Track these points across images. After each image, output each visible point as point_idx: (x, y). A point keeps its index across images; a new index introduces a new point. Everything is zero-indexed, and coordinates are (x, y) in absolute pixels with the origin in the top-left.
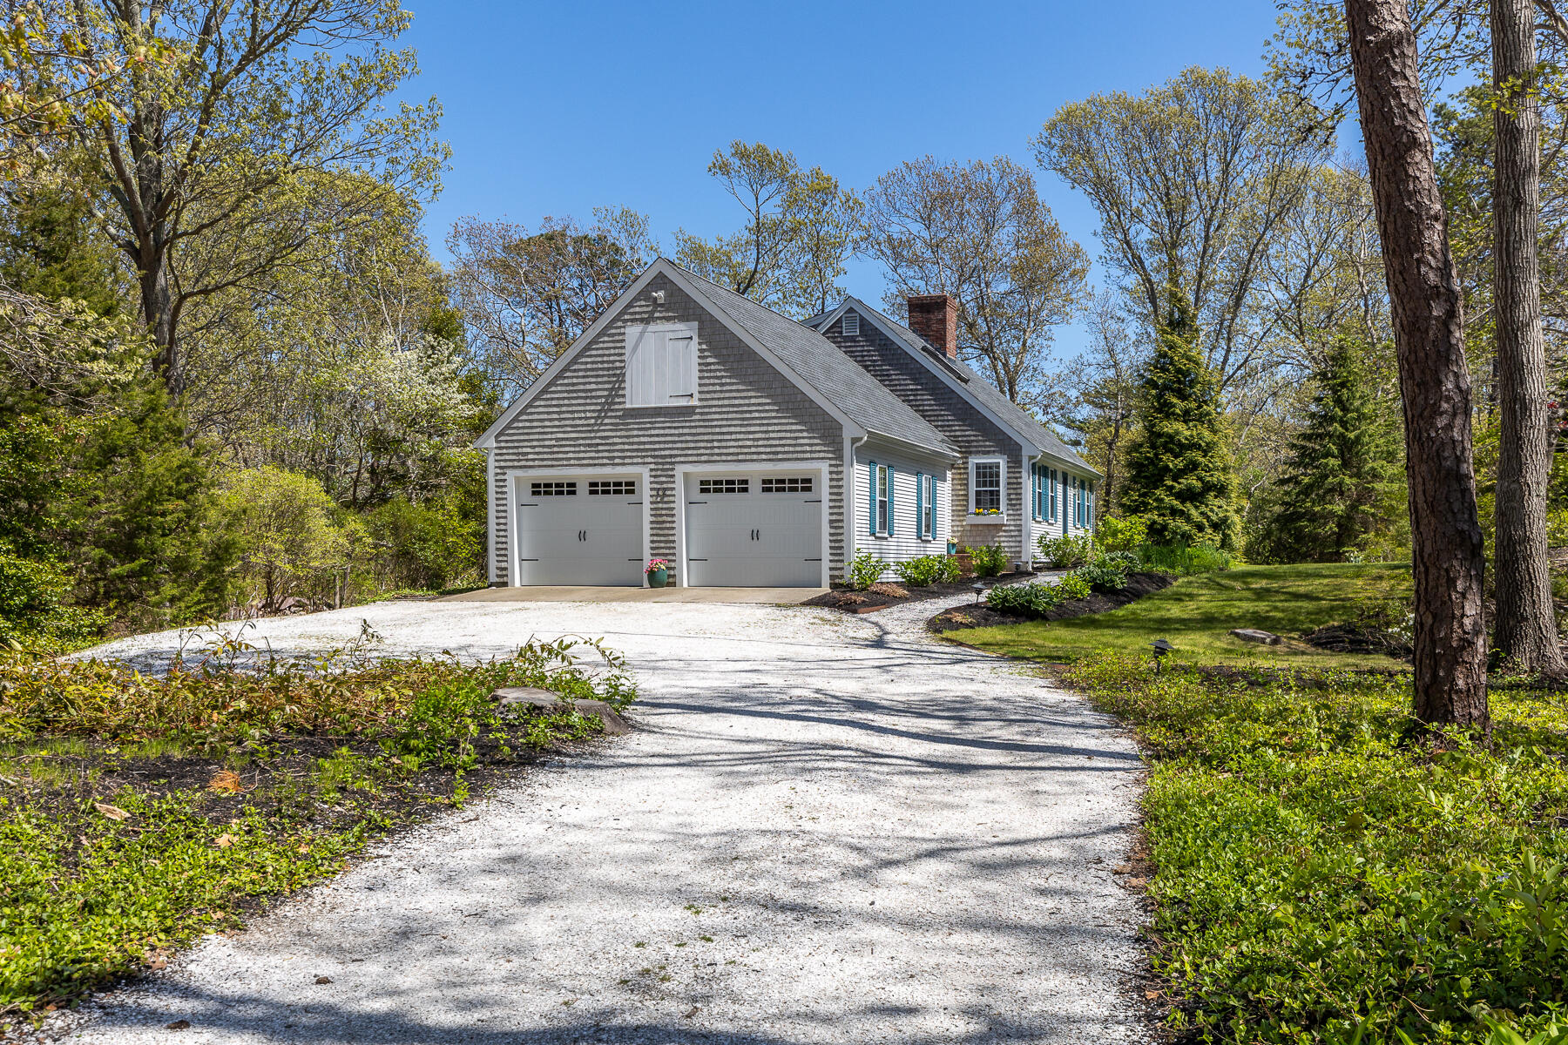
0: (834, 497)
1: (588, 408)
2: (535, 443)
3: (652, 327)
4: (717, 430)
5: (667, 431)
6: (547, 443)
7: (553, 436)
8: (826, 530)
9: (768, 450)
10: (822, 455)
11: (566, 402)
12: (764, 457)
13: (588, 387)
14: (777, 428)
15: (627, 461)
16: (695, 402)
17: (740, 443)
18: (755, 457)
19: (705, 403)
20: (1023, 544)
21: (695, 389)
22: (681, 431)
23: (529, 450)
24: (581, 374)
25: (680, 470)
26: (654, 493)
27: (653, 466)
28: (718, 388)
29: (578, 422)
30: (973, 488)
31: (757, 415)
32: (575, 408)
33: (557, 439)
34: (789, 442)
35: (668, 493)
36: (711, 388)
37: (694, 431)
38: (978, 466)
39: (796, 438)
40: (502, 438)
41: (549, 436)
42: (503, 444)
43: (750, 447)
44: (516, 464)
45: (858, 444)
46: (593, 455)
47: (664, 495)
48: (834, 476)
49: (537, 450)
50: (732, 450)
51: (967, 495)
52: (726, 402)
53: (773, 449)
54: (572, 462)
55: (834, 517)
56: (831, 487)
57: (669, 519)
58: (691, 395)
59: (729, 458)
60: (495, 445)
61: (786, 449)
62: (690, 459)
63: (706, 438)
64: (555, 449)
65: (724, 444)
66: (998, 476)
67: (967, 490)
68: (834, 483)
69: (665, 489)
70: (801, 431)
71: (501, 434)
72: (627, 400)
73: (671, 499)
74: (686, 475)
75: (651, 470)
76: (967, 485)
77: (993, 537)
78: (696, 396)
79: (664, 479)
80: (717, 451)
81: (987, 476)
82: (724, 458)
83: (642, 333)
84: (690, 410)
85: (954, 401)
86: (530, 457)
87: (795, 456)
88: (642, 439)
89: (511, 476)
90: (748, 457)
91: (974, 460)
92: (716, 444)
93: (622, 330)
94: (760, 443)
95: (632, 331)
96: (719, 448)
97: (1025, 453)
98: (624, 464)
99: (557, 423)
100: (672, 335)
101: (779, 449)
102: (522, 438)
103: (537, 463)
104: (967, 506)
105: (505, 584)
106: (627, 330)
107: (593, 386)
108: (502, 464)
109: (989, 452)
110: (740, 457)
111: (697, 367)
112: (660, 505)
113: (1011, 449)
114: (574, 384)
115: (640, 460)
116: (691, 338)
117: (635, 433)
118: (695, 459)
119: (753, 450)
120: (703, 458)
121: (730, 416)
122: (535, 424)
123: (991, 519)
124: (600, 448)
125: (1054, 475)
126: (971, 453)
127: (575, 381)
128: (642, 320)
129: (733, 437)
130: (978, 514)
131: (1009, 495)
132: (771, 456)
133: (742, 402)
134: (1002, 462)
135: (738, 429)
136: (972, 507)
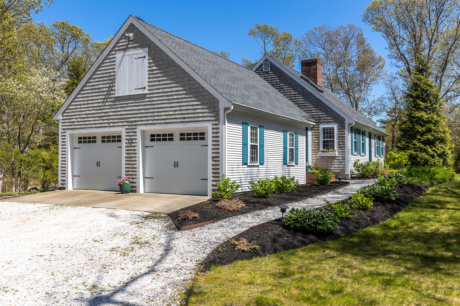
0: (215, 143)
1: (99, 97)
2: (77, 117)
3: (128, 53)
4: (157, 106)
5: (133, 108)
6: (82, 116)
7: (85, 113)
8: (210, 162)
9: (181, 116)
10: (208, 118)
11: (90, 95)
12: (179, 120)
13: (100, 86)
14: (185, 104)
15: (116, 124)
16: (146, 92)
17: (167, 113)
18: (174, 121)
19: (151, 92)
20: (346, 166)
21: (146, 84)
22: (140, 107)
23: (75, 120)
24: (97, 80)
25: (139, 129)
26: (127, 141)
27: (127, 127)
28: (157, 83)
29: (95, 105)
30: (321, 139)
31: (175, 97)
32: (94, 98)
33: (86, 114)
34: (191, 111)
35: (134, 141)
36: (154, 83)
37: (145, 107)
38: (324, 129)
39: (195, 109)
40: (65, 115)
41: (83, 113)
42: (65, 118)
43: (172, 115)
44: (70, 127)
45: (228, 112)
46: (101, 122)
47: (132, 143)
48: (215, 131)
49: (78, 120)
50: (163, 117)
51: (319, 143)
52: (161, 91)
53: (184, 116)
54: (92, 126)
55: (215, 155)
56: (213, 137)
57: (134, 156)
58: (144, 88)
59: (162, 122)
60: (62, 118)
61: (190, 115)
62: (144, 123)
63: (151, 111)
64: (86, 119)
65: (159, 114)
66: (334, 133)
67: (319, 140)
68: (215, 135)
69: (132, 139)
70: (198, 105)
71: (64, 112)
72: (116, 92)
73: (135, 144)
74: (143, 132)
75: (126, 129)
76: (319, 138)
77: (332, 162)
78: (147, 88)
79: (132, 134)
80: (156, 118)
81: (328, 133)
82: (159, 122)
83: (123, 56)
84: (143, 96)
85: (313, 99)
86: (76, 123)
87: (194, 119)
88: (122, 113)
89: (68, 133)
90: (171, 121)
91: (322, 126)
92: (156, 114)
93: (114, 56)
94: (177, 113)
95: (119, 55)
96: (157, 116)
97: (347, 122)
98: (114, 126)
99: (86, 106)
100: (136, 56)
101: (186, 116)
102: (72, 114)
103: (78, 127)
104: (319, 148)
105: (64, 188)
106: (117, 56)
107: (102, 86)
108: (65, 127)
109: (329, 122)
110: (168, 121)
111: (148, 73)
112: (130, 148)
113: (340, 121)
114: (94, 86)
115: (121, 124)
116: (145, 57)
117: (119, 109)
118: (146, 122)
119: (174, 117)
120: (150, 122)
121: (163, 98)
122: (78, 107)
123: (330, 154)
124: (104, 118)
125: (364, 134)
126: (320, 123)
127: (94, 84)
128: (123, 50)
129: (164, 110)
130: (324, 152)
131: (339, 142)
132: (182, 120)
133: (168, 90)
134: (335, 127)
135: (166, 105)
136: (321, 148)
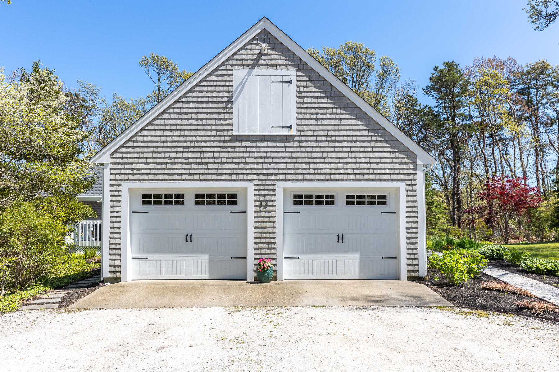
0: (410, 209)
1: (199, 133)
2: (149, 161)
3: (256, 71)
4: (313, 155)
5: (269, 154)
6: (160, 161)
7: (167, 155)
8: (403, 235)
9: (356, 171)
10: (400, 177)
11: (179, 127)
12: (353, 177)
13: (199, 116)
14: (363, 155)
15: (234, 177)
16: (293, 132)
17: (333, 166)
18: (345, 177)
19: (302, 133)
21: (293, 122)
22: (281, 155)
23: (143, 166)
24: (193, 105)
25: (280, 186)
26: (258, 203)
27: (256, 182)
28: (314, 122)
29: (188, 144)
31: (346, 144)
32: (187, 133)
33: (170, 158)
34: (373, 166)
35: (270, 203)
36: (308, 122)
37: (293, 155)
39: (379, 163)
40: (116, 155)
41: (163, 155)
42: (118, 161)
43: (341, 169)
44: (131, 177)
46: (202, 171)
47: (267, 206)
48: (410, 193)
49: (151, 166)
50: (325, 171)
52: (320, 133)
53: (360, 171)
54: (183, 177)
55: (410, 225)
56: (408, 201)
57: (271, 225)
58: (291, 127)
59: (323, 177)
60: (111, 161)
61: (371, 171)
62: (289, 177)
63: (303, 160)
64: (169, 166)
65: (318, 166)
68: (410, 199)
69: (267, 201)
71: (116, 152)
72: (235, 128)
73: (273, 209)
74: (284, 189)
75: (255, 185)
78: (295, 127)
79: (266, 193)
80: (312, 171)
82: (318, 177)
83: (248, 75)
84: (291, 138)
86: (144, 171)
87: (378, 177)
88: (248, 160)
89: (125, 187)
90: (339, 177)
92: (312, 166)
93: (230, 73)
94: (349, 166)
95: (239, 74)
96: (314, 169)
98: (231, 180)
99: (170, 144)
100: (274, 79)
101: (364, 171)
102: (137, 155)
103: (150, 177)
105: (117, 280)
106: (235, 73)
107: (203, 116)
108: (118, 177)
110: (333, 177)
111: (296, 105)
112: (263, 214)
114: (186, 114)
115: (246, 177)
116: (290, 82)
117: (241, 155)
118: (293, 177)
119: (343, 171)
120: (300, 177)
121: (324, 144)
122: (149, 144)
124: (210, 166)
127: (187, 111)
128: (248, 65)
129: (327, 160)
132: (358, 177)
133: (334, 133)
135: (330, 155)
